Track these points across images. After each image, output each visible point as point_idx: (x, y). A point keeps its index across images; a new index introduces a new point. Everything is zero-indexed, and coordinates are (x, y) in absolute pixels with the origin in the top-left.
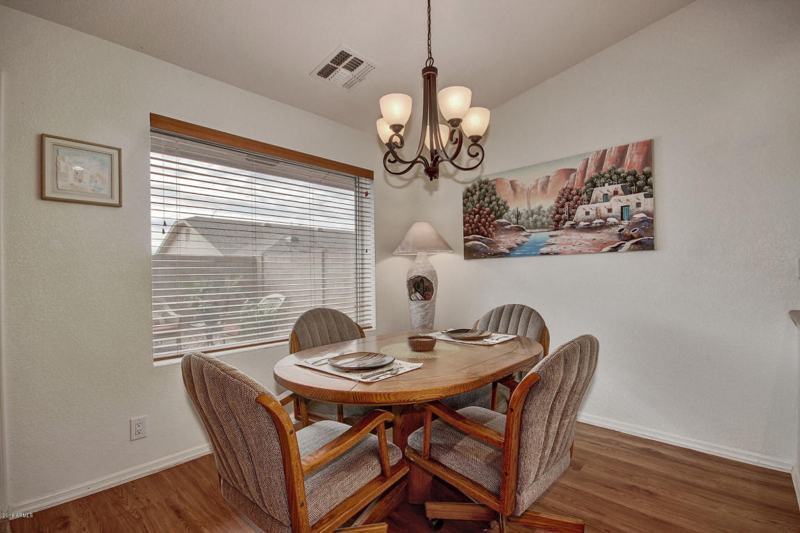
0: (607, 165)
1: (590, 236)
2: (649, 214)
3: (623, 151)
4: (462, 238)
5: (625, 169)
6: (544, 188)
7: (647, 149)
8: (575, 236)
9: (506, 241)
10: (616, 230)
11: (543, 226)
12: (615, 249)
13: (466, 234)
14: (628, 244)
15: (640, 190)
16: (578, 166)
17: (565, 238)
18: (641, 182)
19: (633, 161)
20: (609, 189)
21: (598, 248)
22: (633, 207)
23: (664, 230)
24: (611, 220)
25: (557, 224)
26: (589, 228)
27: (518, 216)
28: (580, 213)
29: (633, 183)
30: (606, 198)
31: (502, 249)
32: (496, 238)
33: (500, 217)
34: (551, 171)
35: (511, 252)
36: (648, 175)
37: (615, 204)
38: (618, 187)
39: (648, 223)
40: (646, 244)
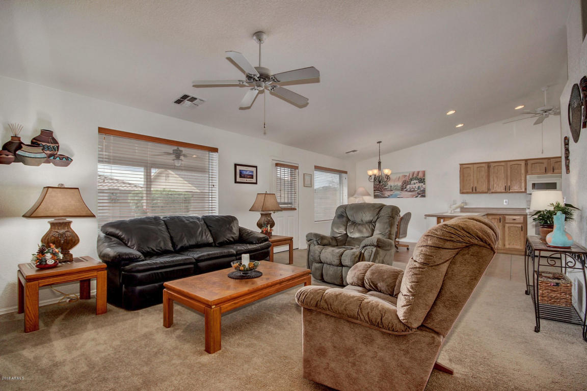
0: (415, 176)
1: (410, 193)
2: (424, 189)
3: (418, 172)
4: (373, 192)
5: (419, 177)
6: (398, 180)
7: (424, 173)
8: (406, 193)
9: (387, 193)
10: (417, 192)
11: (398, 190)
12: (416, 197)
13: (374, 191)
14: (419, 196)
15: (422, 183)
16: (408, 175)
17: (404, 193)
18: (422, 181)
19: (420, 175)
20: (415, 181)
21: (412, 196)
22: (421, 187)
23: (427, 193)
24: (416, 189)
25: (402, 190)
26: (410, 191)
27: (391, 186)
28: (408, 187)
29: (421, 181)
30: (414, 184)
31: (386, 196)
32: (384, 193)
33: (386, 186)
34: (401, 175)
35: (389, 197)
36: (424, 179)
37: (417, 185)
38: (417, 181)
39: (424, 191)
40: (424, 196)
